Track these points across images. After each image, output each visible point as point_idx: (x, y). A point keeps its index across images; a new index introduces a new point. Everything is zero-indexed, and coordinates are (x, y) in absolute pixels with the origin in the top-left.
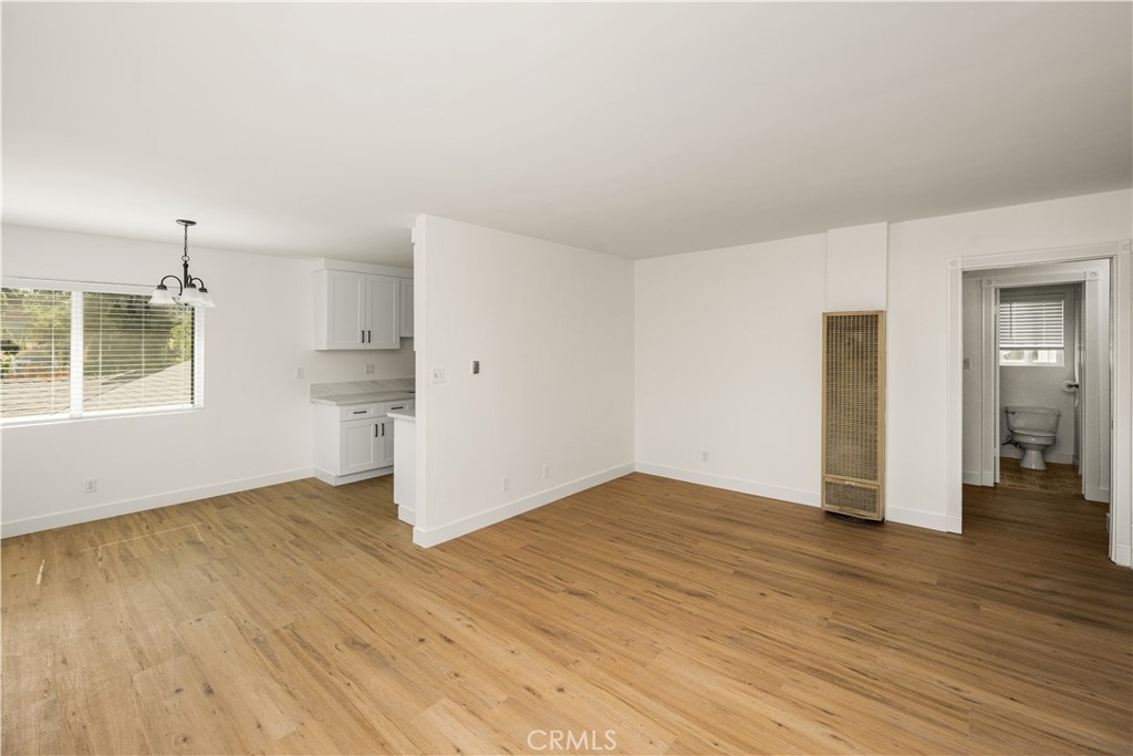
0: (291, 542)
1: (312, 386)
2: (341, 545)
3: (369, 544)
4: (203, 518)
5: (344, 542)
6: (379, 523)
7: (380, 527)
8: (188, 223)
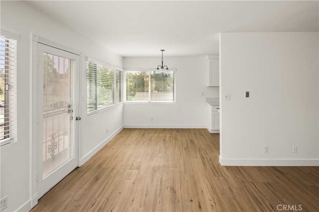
0: (185, 148)
1: (206, 98)
2: (196, 154)
3: (205, 156)
4: (172, 134)
5: (198, 153)
6: (214, 150)
7: (213, 152)
8: (163, 50)
